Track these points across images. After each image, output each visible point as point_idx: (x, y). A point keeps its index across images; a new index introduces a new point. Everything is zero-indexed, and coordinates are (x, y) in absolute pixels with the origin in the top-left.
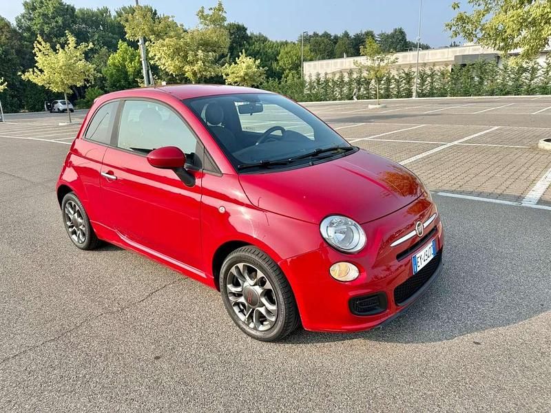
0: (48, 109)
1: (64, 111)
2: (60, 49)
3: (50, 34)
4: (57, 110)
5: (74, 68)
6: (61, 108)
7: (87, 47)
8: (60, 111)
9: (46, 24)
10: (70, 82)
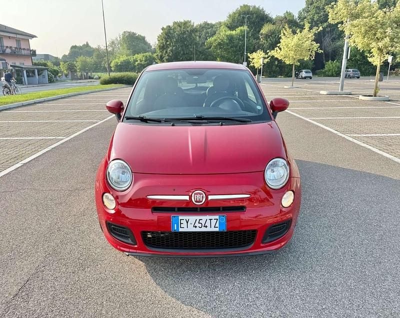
0: (295, 76)
1: (305, 78)
2: (299, 33)
3: (317, 21)
4: (300, 77)
5: (302, 46)
6: (303, 76)
7: (317, 30)
8: (302, 78)
9: (317, 14)
10: (298, 57)
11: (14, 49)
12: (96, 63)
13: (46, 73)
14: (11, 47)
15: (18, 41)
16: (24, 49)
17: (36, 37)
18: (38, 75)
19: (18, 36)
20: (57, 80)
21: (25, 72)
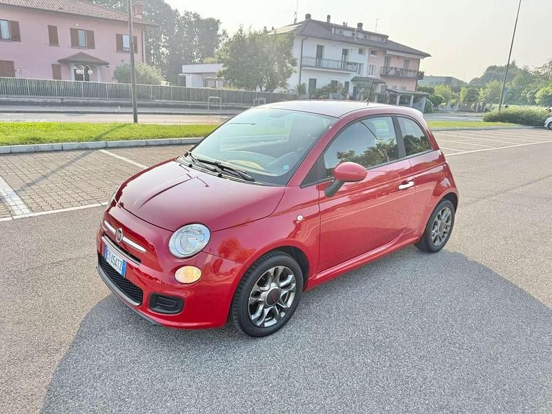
11: (398, 70)
12: (513, 92)
13: (424, 100)
14: (396, 68)
15: (407, 61)
16: (410, 71)
17: (429, 55)
18: (414, 102)
19: (408, 56)
20: (438, 110)
21: (398, 97)
